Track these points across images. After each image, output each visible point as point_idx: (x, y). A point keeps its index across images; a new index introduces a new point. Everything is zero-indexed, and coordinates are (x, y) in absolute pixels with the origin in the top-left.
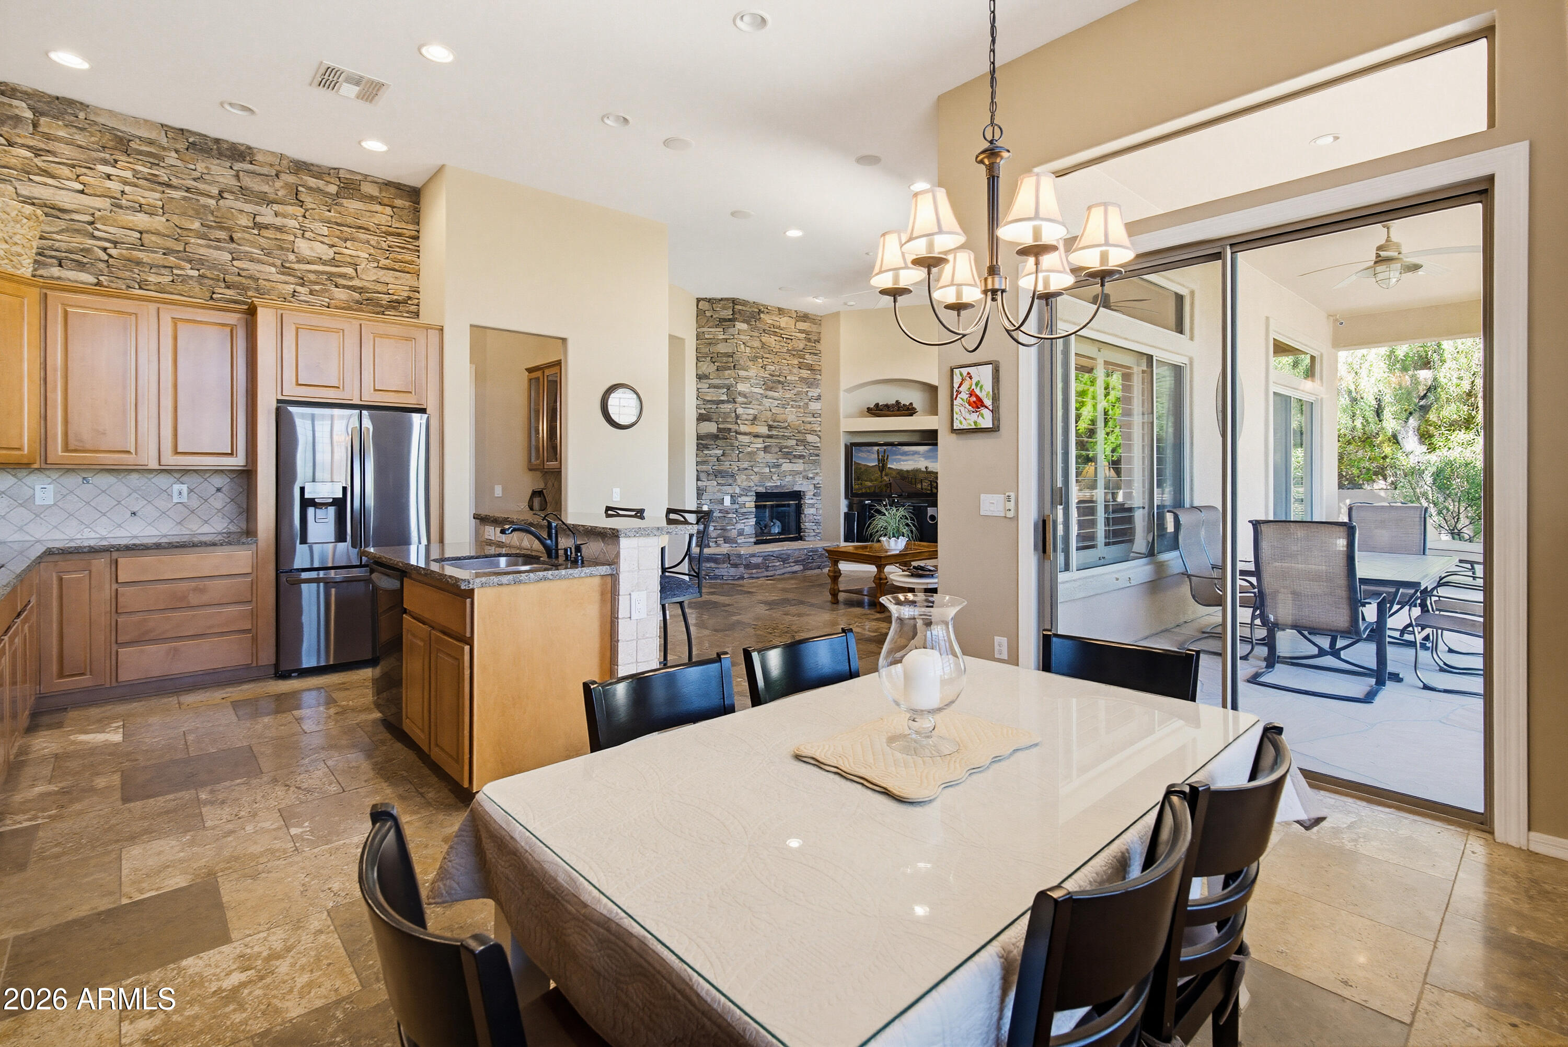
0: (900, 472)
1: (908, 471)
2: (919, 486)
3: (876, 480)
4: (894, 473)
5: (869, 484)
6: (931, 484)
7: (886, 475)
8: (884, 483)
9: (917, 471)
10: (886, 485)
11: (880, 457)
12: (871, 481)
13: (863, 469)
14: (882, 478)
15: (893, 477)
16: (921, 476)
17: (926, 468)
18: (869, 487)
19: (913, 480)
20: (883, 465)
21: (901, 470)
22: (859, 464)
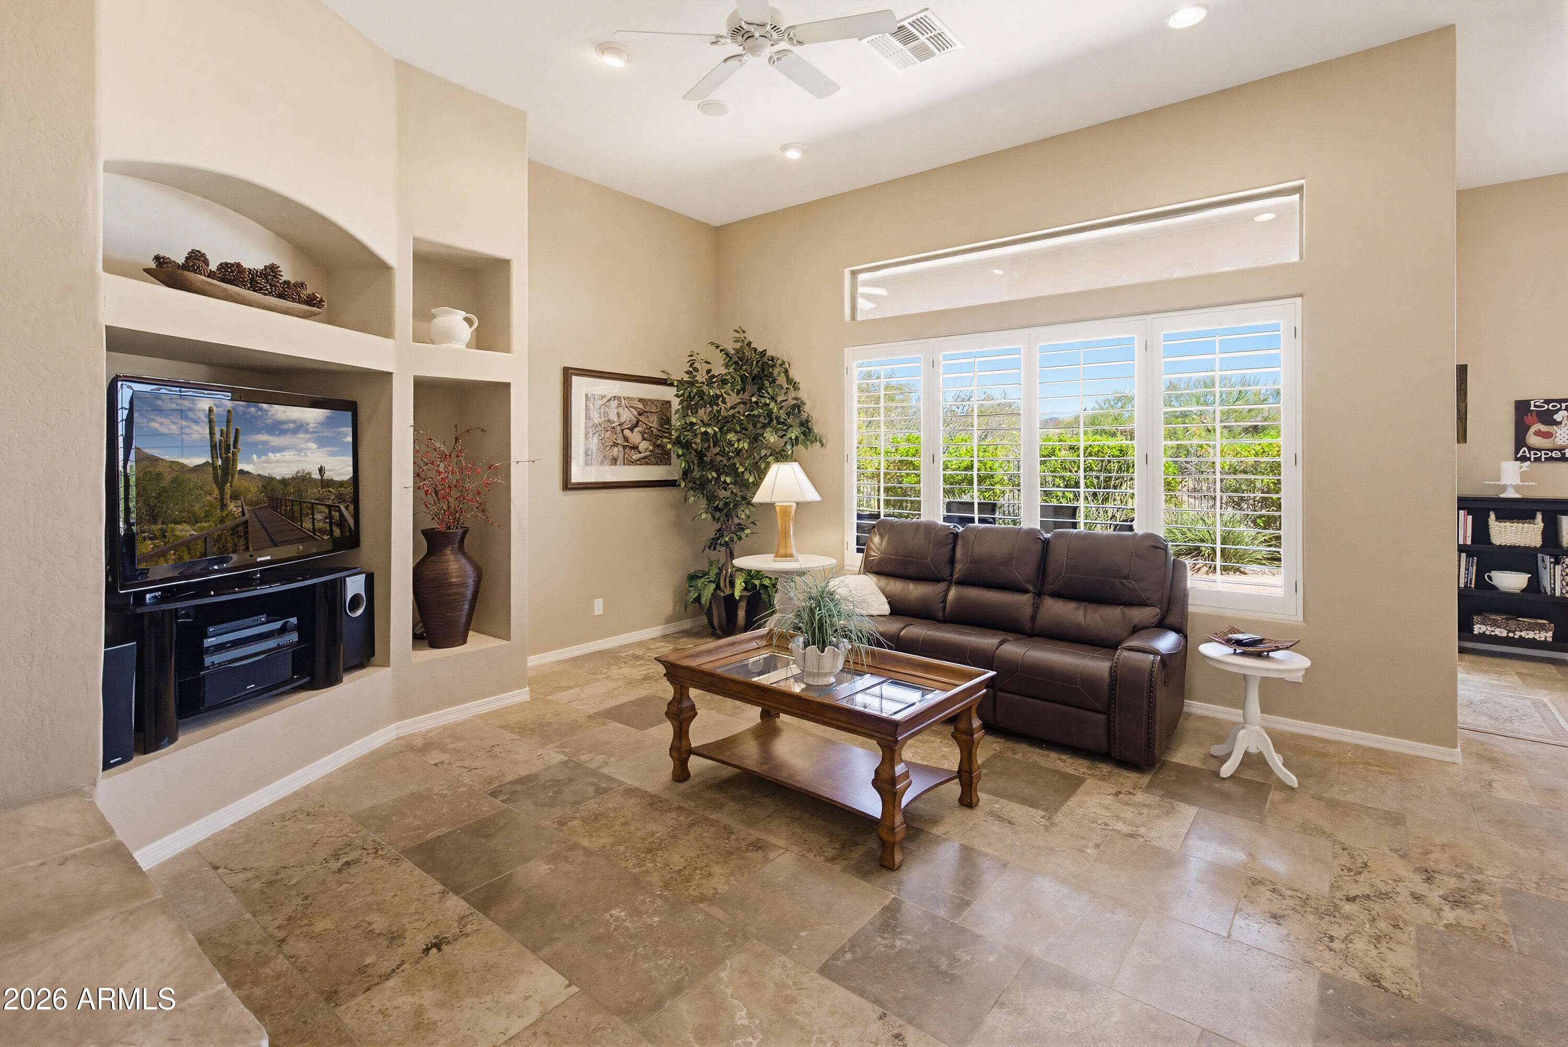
0: (268, 483)
1: (284, 482)
2: (307, 525)
3: (208, 515)
4: (253, 489)
5: (186, 531)
6: (330, 516)
7: (234, 497)
8: (229, 523)
9: (303, 480)
10: (234, 530)
11: (218, 437)
12: (193, 520)
13: (167, 478)
14: (223, 506)
15: (250, 504)
16: (312, 493)
17: (321, 470)
18: (188, 544)
19: (296, 508)
20: (226, 460)
21: (271, 479)
22: (155, 460)
